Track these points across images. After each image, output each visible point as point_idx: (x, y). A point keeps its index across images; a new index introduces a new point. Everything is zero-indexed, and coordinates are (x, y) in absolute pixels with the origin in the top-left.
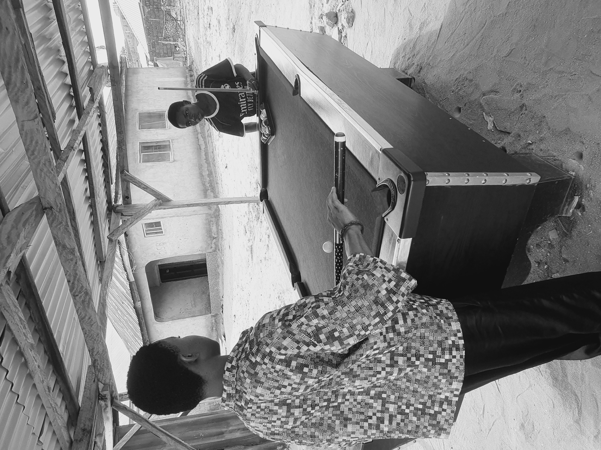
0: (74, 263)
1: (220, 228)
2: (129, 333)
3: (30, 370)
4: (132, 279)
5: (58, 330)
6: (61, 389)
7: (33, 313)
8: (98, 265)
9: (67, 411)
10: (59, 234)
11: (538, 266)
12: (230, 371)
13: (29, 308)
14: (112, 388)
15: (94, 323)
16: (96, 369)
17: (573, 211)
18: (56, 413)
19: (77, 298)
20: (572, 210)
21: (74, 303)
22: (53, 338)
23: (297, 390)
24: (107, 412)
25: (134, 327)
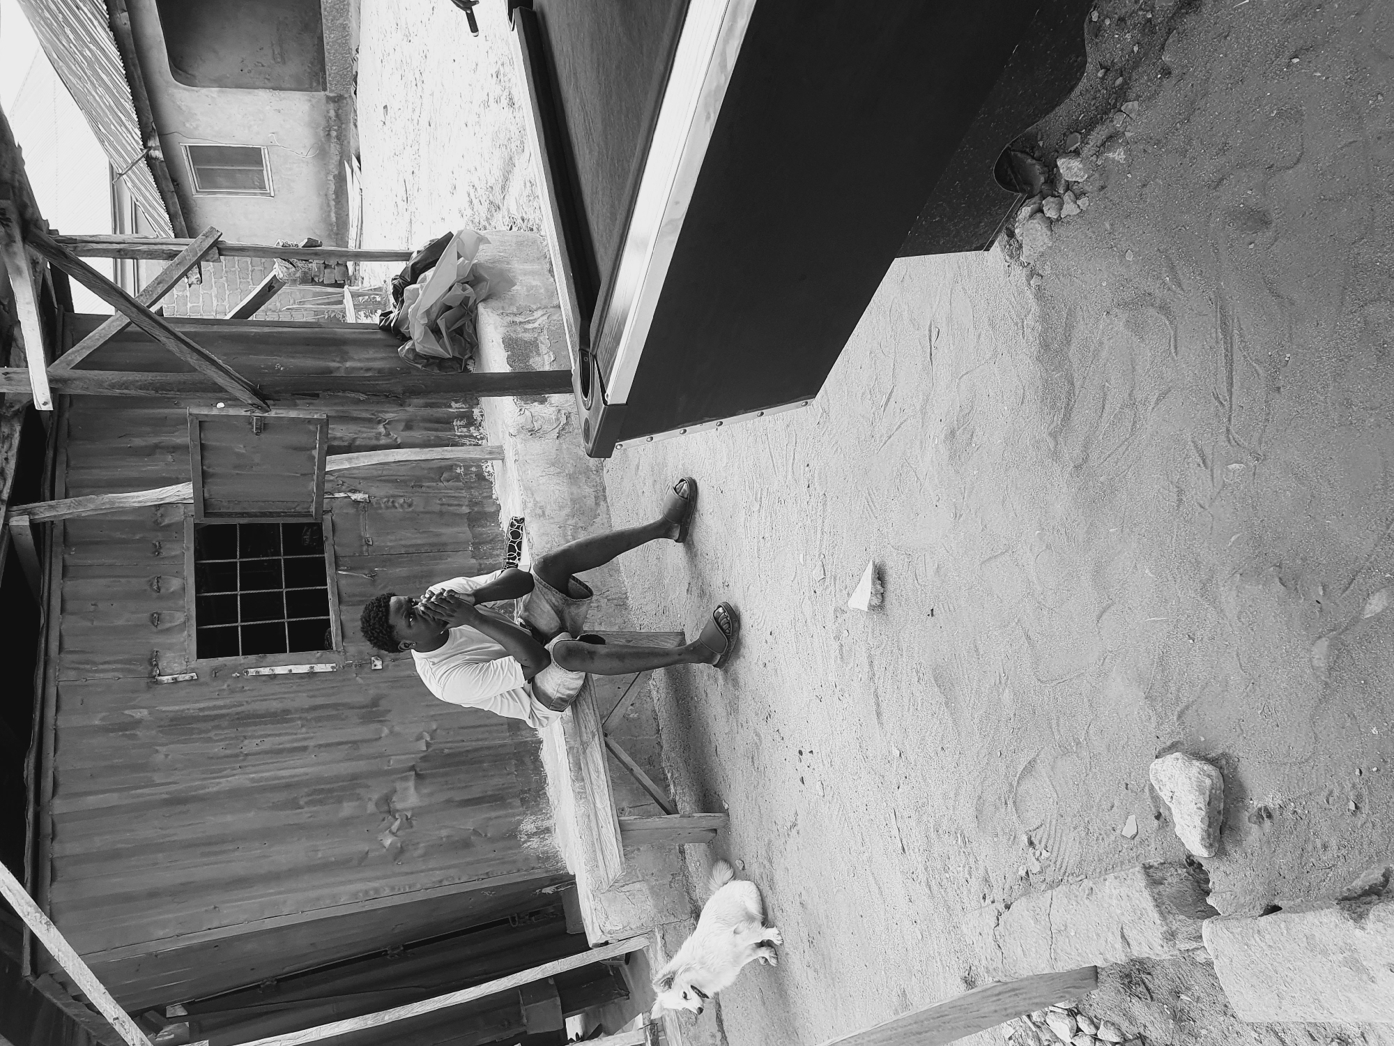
11: (1103, 78)
24: (15, 253)
25: (112, 80)
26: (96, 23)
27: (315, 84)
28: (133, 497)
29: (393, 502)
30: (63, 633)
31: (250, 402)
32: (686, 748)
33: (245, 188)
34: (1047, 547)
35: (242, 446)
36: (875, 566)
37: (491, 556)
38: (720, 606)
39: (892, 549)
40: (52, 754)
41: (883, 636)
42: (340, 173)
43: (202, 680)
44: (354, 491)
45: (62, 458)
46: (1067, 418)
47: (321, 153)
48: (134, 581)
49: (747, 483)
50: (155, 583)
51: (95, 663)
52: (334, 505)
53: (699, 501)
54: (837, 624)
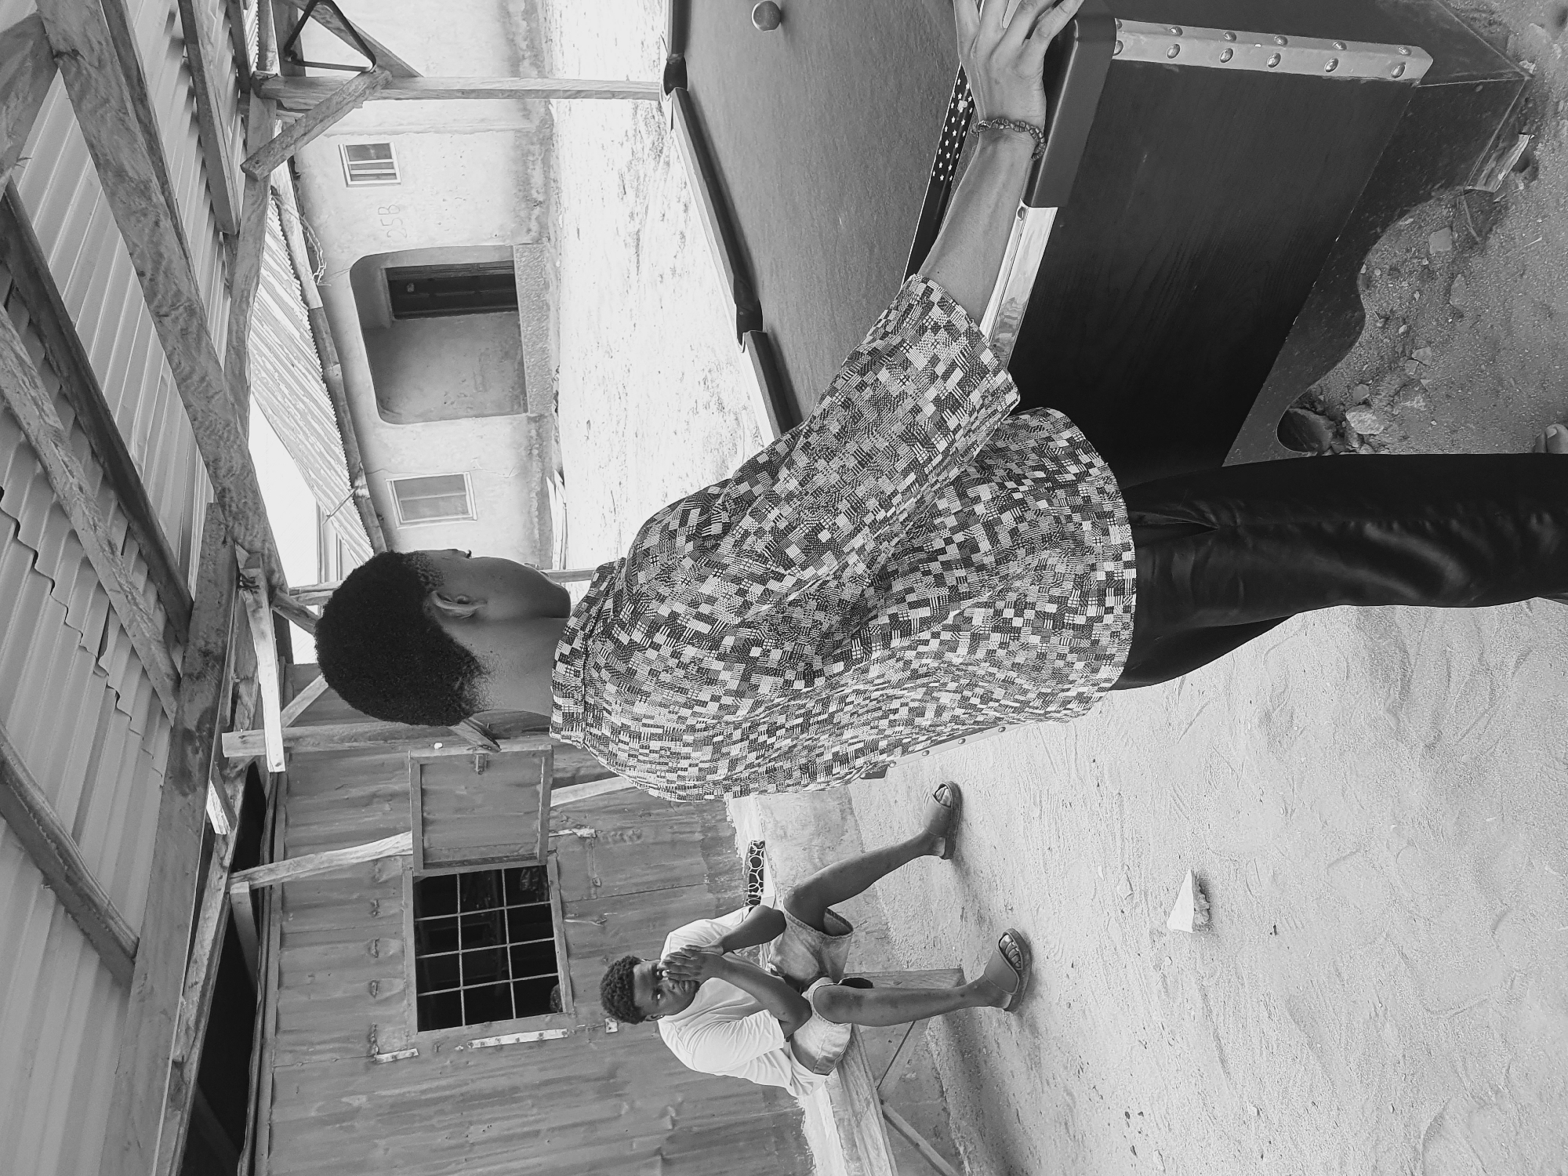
0: (151, 224)
1: (552, 175)
2: (312, 445)
3: (58, 496)
4: (317, 302)
5: (122, 405)
6: (144, 552)
7: (51, 351)
8: (221, 245)
9: (162, 607)
10: (104, 135)
11: (1383, 327)
12: (567, 663)
13: (41, 337)
14: (269, 562)
15: (216, 393)
16: (227, 513)
17: (1506, 177)
18: (135, 608)
19: (167, 321)
20: (1503, 174)
21: (160, 335)
22: (112, 423)
23: (732, 710)
24: (261, 618)
25: (324, 429)
26: (310, 377)
27: (516, 407)
28: (351, 853)
29: (621, 835)
30: (280, 1011)
31: (480, 743)
32: (979, 1114)
33: (447, 514)
34: (1409, 843)
35: (463, 787)
36: (1195, 876)
37: (730, 888)
38: (1005, 934)
39: (1213, 855)
40: (266, 1155)
41: (1216, 962)
42: (542, 489)
43: (423, 1056)
44: (580, 827)
45: (281, 816)
46: (1405, 689)
47: (524, 472)
48: (351, 946)
49: (1022, 785)
50: (373, 947)
51: (312, 1044)
52: (559, 844)
53: (965, 809)
54: (1155, 950)
